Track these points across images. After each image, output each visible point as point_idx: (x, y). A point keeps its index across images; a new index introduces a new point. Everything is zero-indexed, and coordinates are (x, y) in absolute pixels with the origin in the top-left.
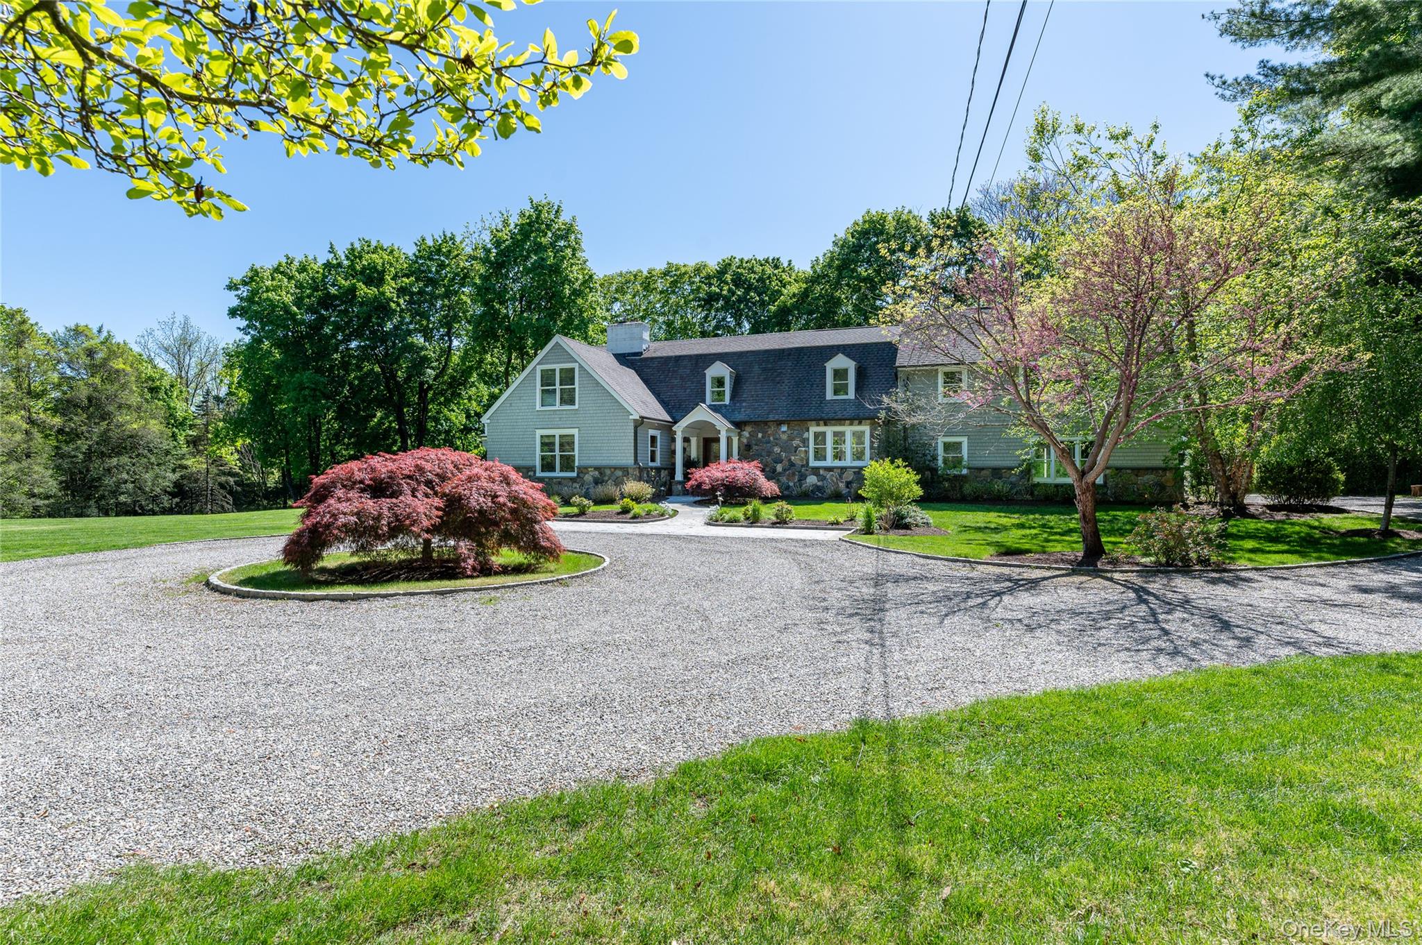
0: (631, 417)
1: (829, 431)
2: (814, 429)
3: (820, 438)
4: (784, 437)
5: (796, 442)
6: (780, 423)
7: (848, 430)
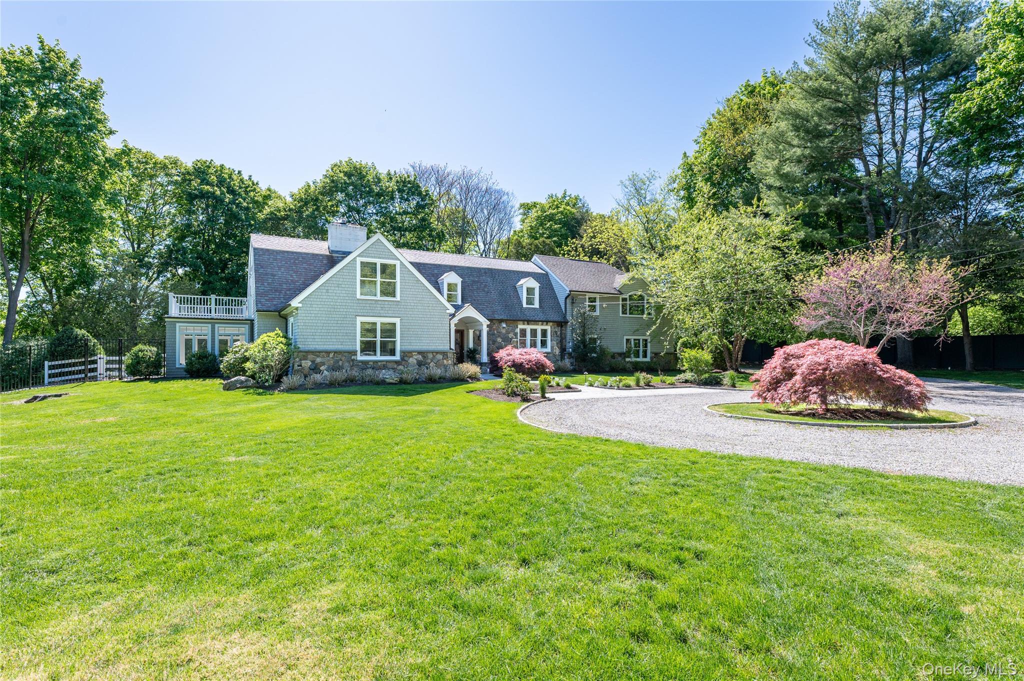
0: (448, 311)
1: (528, 328)
2: (521, 326)
3: (523, 332)
4: (504, 331)
5: (511, 335)
6: (501, 321)
7: (539, 328)
